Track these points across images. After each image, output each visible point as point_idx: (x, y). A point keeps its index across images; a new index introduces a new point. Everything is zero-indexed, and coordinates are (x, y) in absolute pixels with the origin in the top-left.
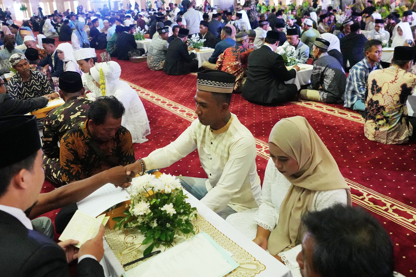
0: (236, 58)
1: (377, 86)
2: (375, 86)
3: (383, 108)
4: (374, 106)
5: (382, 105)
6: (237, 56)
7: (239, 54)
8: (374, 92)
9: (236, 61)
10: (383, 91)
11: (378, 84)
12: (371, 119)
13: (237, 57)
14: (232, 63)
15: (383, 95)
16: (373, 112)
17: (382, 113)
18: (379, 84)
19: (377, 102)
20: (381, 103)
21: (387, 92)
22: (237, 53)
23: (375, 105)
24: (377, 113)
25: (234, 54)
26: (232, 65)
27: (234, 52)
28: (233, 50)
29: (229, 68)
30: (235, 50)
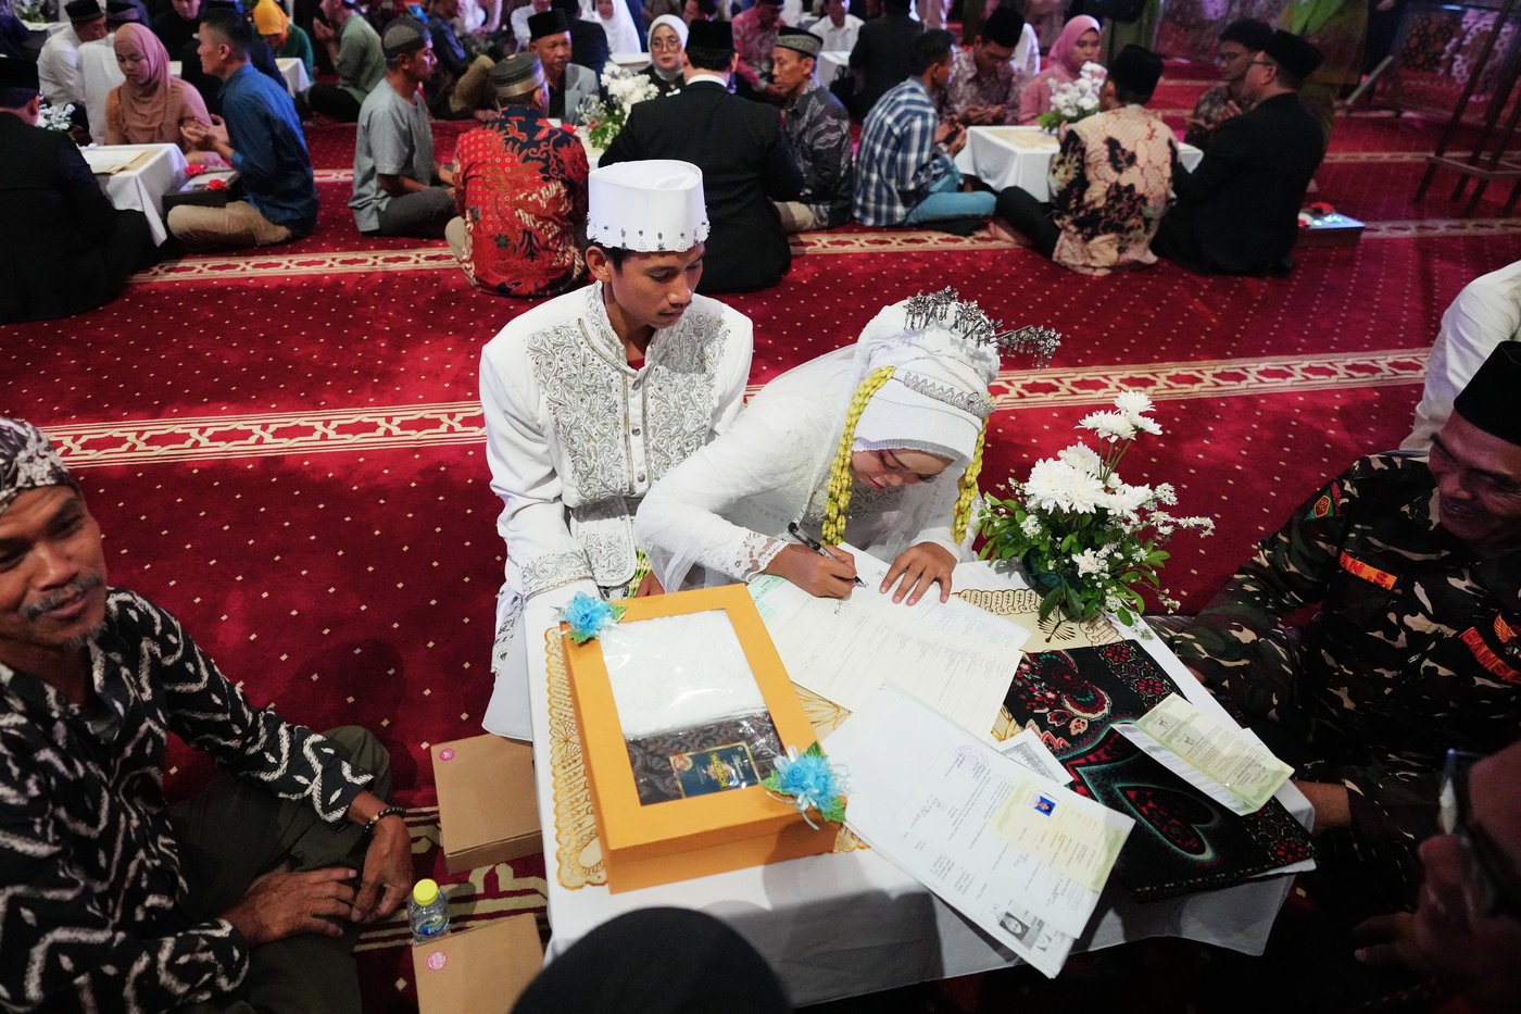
0: (542, 171)
1: (1124, 151)
2: (1118, 152)
3: (1143, 199)
4: (1124, 199)
5: (1142, 192)
6: (546, 161)
7: (552, 153)
8: (1120, 166)
9: (547, 180)
10: (1141, 160)
11: (1123, 146)
12: (1112, 231)
13: (541, 165)
14: (535, 196)
15: (1142, 169)
16: (1120, 214)
17: (1140, 213)
18: (1127, 145)
19: (1131, 187)
20: (1139, 189)
21: (1149, 162)
22: (543, 148)
23: (1126, 195)
24: (1129, 214)
25: (527, 158)
26: (536, 203)
27: (524, 146)
28: (515, 140)
29: (527, 219)
30: (523, 137)
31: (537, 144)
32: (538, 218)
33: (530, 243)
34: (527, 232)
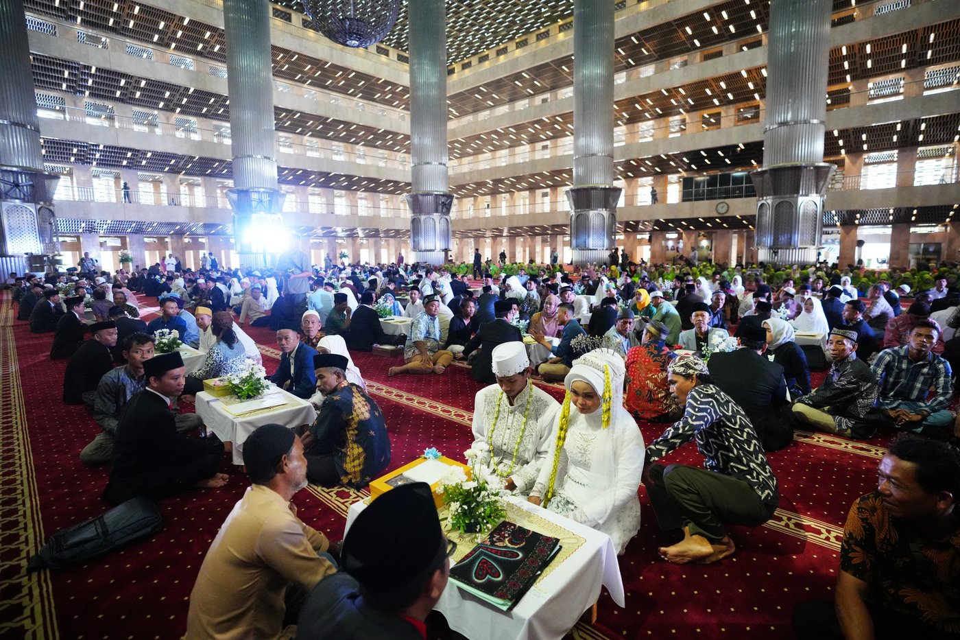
0: (661, 367)
6: (663, 363)
7: (667, 360)
9: (662, 370)
13: (661, 364)
25: (656, 360)
26: (656, 379)
27: (655, 356)
28: (652, 353)
29: (651, 385)
30: (656, 352)
31: (661, 356)
32: (656, 385)
33: (650, 396)
34: (650, 391)
